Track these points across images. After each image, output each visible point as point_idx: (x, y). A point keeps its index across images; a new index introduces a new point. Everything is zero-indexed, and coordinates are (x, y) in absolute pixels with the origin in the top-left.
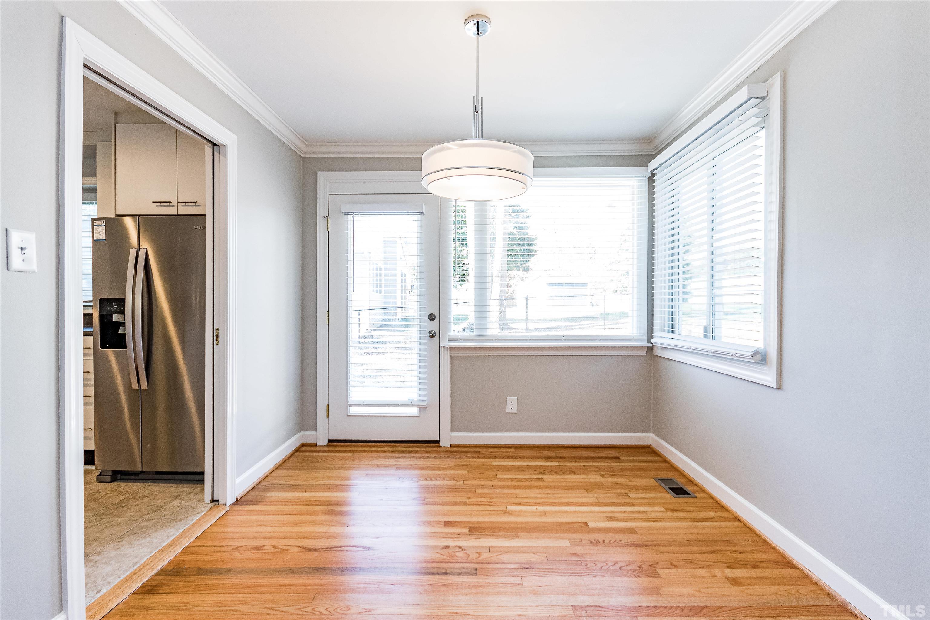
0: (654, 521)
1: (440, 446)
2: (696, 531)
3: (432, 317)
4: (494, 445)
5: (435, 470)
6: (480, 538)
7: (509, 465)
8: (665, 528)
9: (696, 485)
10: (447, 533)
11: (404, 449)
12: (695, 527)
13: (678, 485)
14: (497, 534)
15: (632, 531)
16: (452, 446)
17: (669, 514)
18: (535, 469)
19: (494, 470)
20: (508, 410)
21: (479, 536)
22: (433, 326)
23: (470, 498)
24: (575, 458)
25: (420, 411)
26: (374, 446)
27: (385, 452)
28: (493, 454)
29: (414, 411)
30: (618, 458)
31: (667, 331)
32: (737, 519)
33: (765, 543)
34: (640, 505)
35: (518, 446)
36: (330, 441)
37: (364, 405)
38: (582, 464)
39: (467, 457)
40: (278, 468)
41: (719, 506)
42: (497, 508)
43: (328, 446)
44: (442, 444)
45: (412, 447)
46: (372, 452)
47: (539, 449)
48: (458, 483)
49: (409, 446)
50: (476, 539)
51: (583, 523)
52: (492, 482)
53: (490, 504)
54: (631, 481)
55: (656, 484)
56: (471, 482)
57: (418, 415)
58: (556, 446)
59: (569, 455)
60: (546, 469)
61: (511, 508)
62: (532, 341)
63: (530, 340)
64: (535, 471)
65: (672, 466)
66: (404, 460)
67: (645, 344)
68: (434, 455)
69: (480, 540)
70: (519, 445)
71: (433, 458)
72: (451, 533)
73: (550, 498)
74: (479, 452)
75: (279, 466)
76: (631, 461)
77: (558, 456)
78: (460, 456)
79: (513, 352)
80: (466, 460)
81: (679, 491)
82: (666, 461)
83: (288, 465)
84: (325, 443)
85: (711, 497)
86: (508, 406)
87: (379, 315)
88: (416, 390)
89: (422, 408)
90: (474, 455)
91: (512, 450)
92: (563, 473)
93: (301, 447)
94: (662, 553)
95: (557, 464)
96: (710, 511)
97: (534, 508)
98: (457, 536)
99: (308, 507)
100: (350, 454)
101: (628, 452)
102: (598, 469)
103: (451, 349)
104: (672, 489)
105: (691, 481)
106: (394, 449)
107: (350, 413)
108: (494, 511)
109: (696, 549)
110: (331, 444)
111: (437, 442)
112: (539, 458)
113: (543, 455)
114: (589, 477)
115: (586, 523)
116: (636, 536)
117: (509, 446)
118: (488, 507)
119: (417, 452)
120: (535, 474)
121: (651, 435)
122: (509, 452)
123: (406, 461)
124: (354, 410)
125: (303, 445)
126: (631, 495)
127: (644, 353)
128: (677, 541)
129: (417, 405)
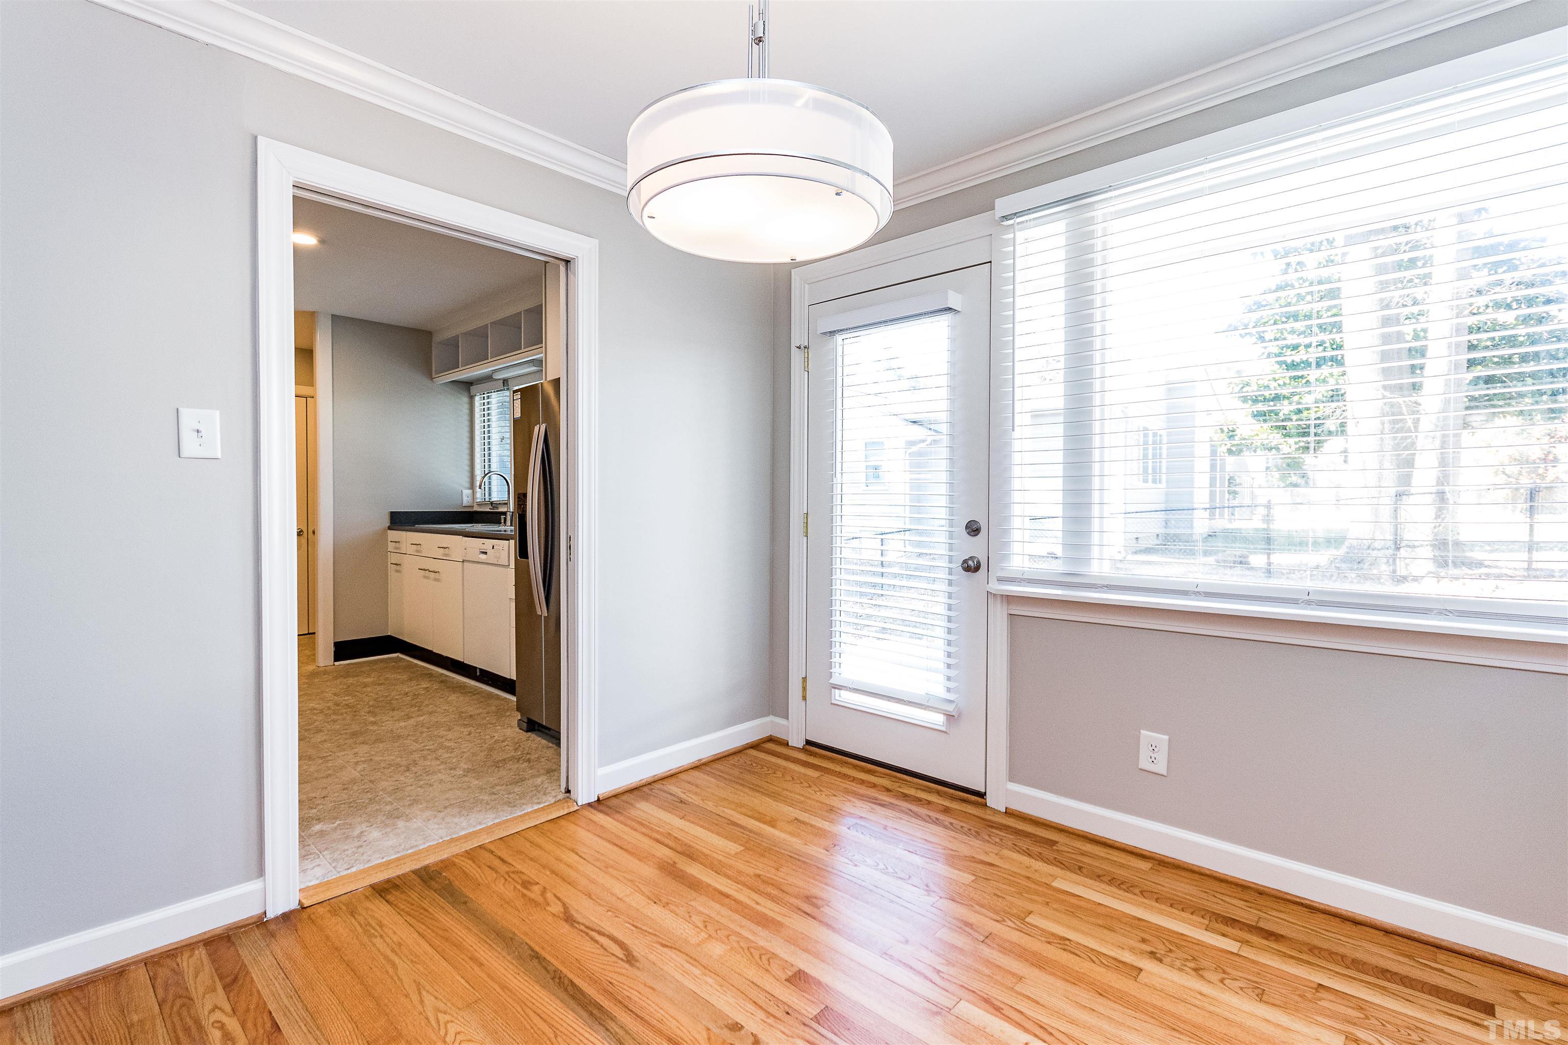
1: (983, 805)
3: (973, 529)
4: (1104, 840)
7: (1089, 901)
11: (912, 792)
16: (1009, 813)
18: (1146, 936)
19: (1041, 899)
20: (1144, 763)
22: (974, 547)
24: (1313, 949)
25: (947, 721)
28: (1083, 858)
29: (937, 719)
30: (1486, 1008)
35: (1166, 860)
36: (808, 742)
39: (1016, 848)
40: (697, 767)
43: (803, 750)
44: (990, 801)
45: (929, 791)
49: (927, 787)
52: (998, 925)
57: (943, 729)
58: (1281, 895)
59: (1301, 937)
60: (1178, 946)
61: (966, 1009)
62: (1202, 598)
63: (1198, 593)
64: (1144, 941)
68: (953, 821)
70: (1170, 860)
72: (780, 1002)
74: (1054, 843)
75: (705, 764)
77: (1262, 924)
78: (1001, 840)
79: (1156, 622)
80: (1006, 852)
83: (721, 768)
84: (801, 744)
86: (1144, 751)
87: (1152, 526)
88: (941, 678)
89: (952, 717)
90: (1036, 849)
92: (1222, 980)
93: (764, 742)
99: (658, 846)
102: (1363, 1015)
103: (1009, 599)
107: (835, 700)
110: (808, 747)
111: (982, 795)
112: (1194, 910)
113: (1219, 909)
117: (1144, 853)
120: (1132, 950)
122: (1128, 867)
124: (840, 696)
125: (771, 739)
129: (943, 710)
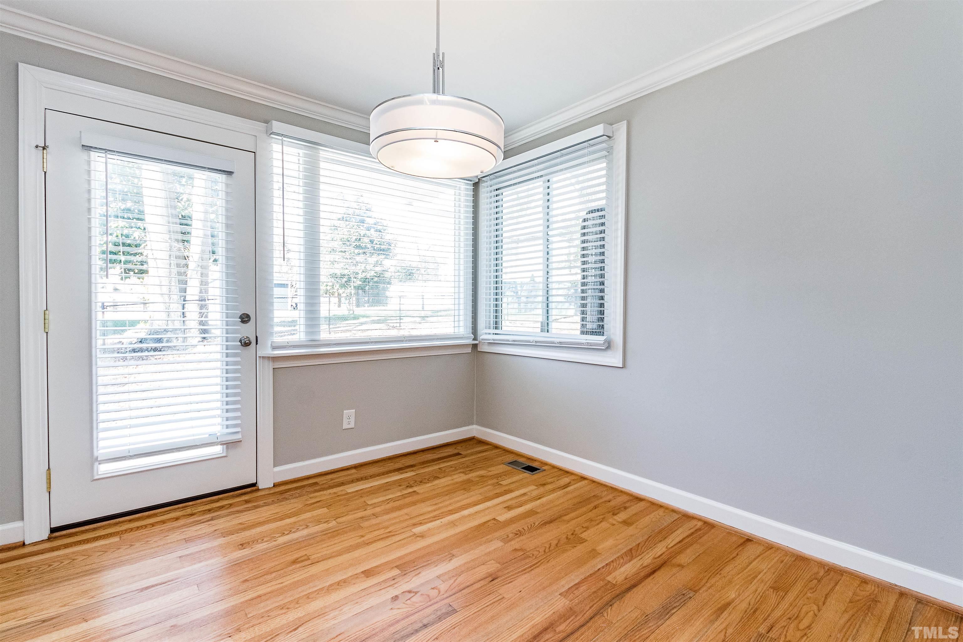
0: (539, 498)
1: (258, 490)
2: (570, 496)
3: (245, 319)
4: (329, 472)
5: (282, 519)
6: (420, 573)
7: (367, 488)
8: (551, 501)
9: (535, 461)
10: (380, 583)
12: (567, 493)
13: (526, 464)
14: (432, 561)
15: (532, 513)
16: (275, 486)
17: (542, 490)
18: (399, 484)
19: (357, 497)
20: (345, 426)
21: (418, 572)
22: (247, 331)
23: (363, 536)
25: (227, 448)
26: (149, 517)
27: (177, 519)
28: (335, 481)
29: (218, 450)
30: (458, 454)
31: (492, 327)
32: (583, 478)
33: (613, 489)
34: (517, 489)
35: (356, 465)
36: (54, 530)
37: (131, 456)
38: (436, 467)
39: (309, 493)
41: (563, 472)
42: (404, 536)
43: (50, 539)
44: (261, 486)
45: (217, 501)
46: (153, 525)
47: (381, 464)
48: (331, 525)
49: (211, 501)
50: (416, 575)
51: (492, 519)
52: (368, 511)
53: (390, 535)
54: (490, 471)
55: (510, 468)
56: (344, 519)
57: (222, 455)
58: (395, 456)
59: (416, 462)
60: (408, 481)
61: (418, 530)
62: (373, 344)
63: (372, 342)
64: (400, 486)
65: (504, 450)
66: (222, 520)
67: (470, 342)
68: (262, 502)
69: (420, 575)
71: (263, 506)
72: (385, 581)
73: (442, 507)
74: (315, 483)
76: (472, 454)
80: (310, 496)
81: (531, 469)
82: (496, 447)
84: (44, 535)
85: (554, 467)
86: (345, 421)
88: (220, 422)
89: (230, 445)
90: (315, 489)
91: (353, 471)
92: (428, 480)
94: (568, 521)
95: (412, 474)
96: (564, 478)
97: (438, 522)
98: (393, 582)
100: (116, 539)
101: (462, 447)
102: (455, 469)
103: (275, 359)
104: (523, 468)
105: (530, 459)
106: (189, 511)
107: (98, 475)
108: (403, 539)
109: (584, 509)
110: (57, 534)
111: (254, 485)
112: (390, 472)
113: (392, 468)
114: (455, 477)
115: (494, 519)
116: (539, 516)
117: (347, 467)
118: (393, 538)
119: (231, 505)
120: (403, 489)
121: (475, 426)
122: (352, 474)
123: (229, 521)
124: (104, 469)
126: (504, 483)
127: (469, 350)
128: (568, 509)
129: (222, 441)
